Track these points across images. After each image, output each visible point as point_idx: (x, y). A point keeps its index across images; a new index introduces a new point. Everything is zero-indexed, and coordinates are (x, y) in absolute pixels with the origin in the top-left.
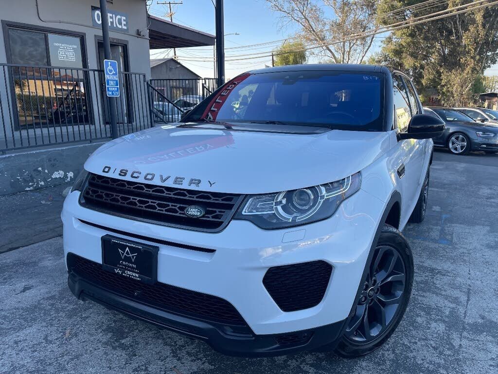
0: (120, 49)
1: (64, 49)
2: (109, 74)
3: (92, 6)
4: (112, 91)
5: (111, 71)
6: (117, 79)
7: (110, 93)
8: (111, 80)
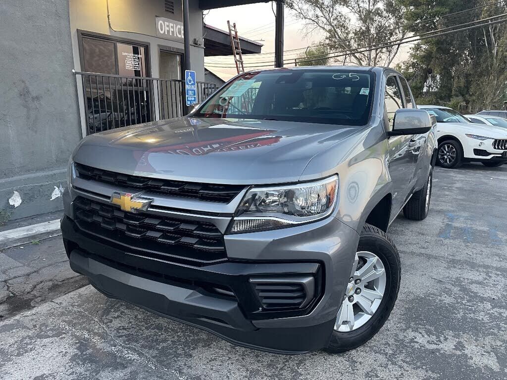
0: (178, 58)
1: (131, 58)
2: (189, 85)
3: (156, 16)
4: (191, 101)
5: (190, 81)
6: (196, 89)
8: (191, 90)
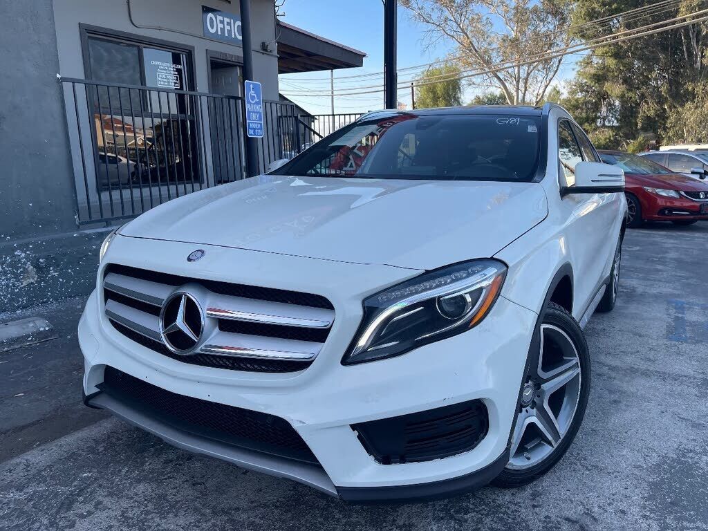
0: (239, 71)
1: (165, 70)
2: (251, 103)
3: (203, 7)
4: (254, 129)
5: (253, 98)
6: (261, 110)
7: (252, 132)
8: (254, 112)
